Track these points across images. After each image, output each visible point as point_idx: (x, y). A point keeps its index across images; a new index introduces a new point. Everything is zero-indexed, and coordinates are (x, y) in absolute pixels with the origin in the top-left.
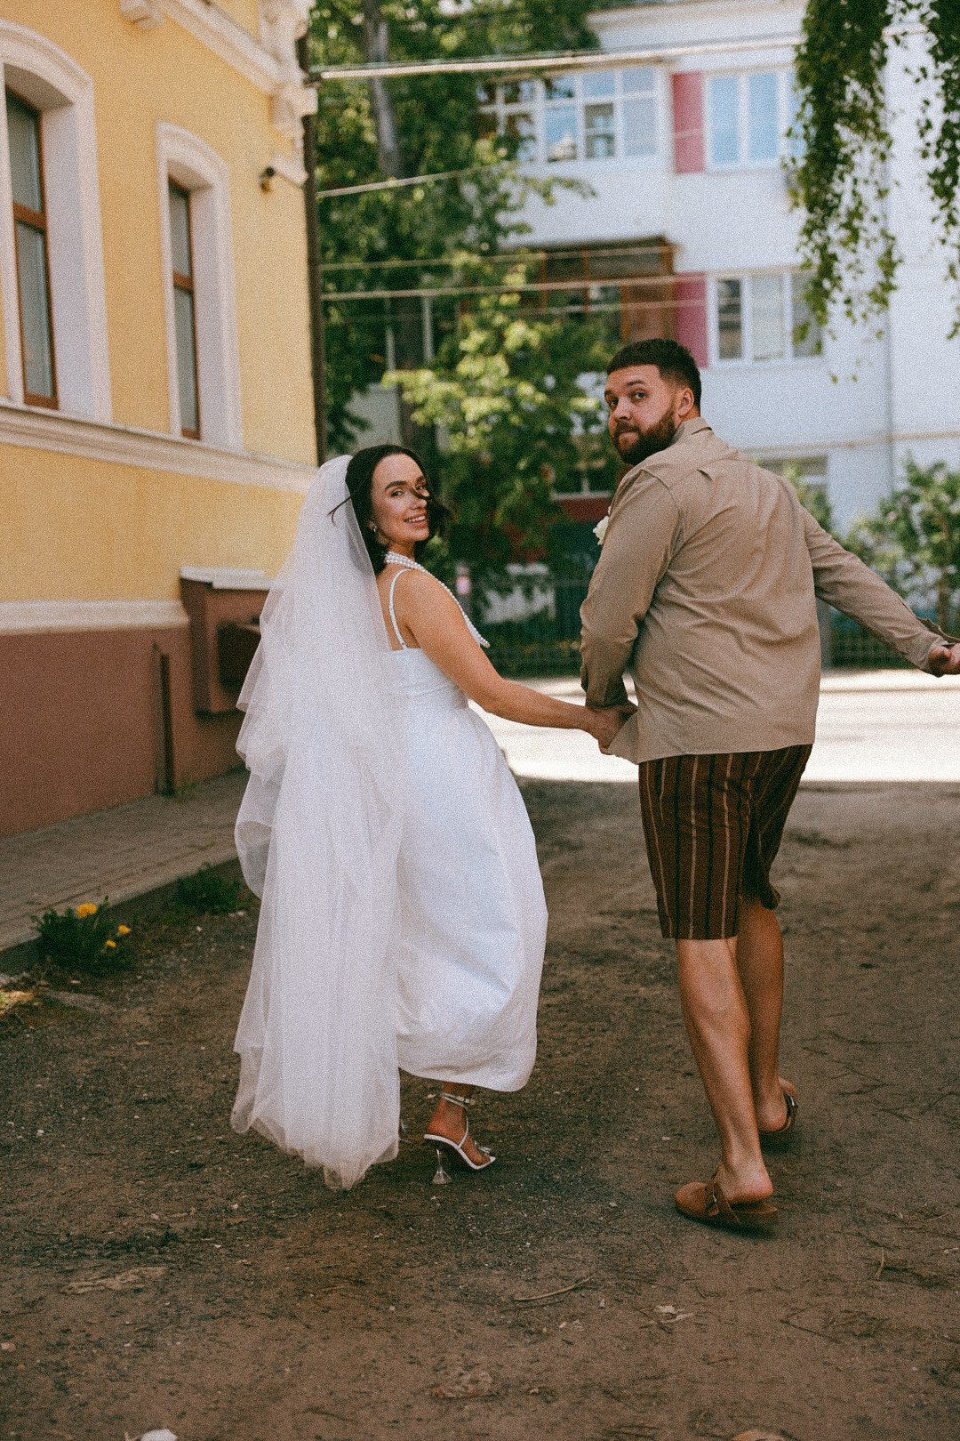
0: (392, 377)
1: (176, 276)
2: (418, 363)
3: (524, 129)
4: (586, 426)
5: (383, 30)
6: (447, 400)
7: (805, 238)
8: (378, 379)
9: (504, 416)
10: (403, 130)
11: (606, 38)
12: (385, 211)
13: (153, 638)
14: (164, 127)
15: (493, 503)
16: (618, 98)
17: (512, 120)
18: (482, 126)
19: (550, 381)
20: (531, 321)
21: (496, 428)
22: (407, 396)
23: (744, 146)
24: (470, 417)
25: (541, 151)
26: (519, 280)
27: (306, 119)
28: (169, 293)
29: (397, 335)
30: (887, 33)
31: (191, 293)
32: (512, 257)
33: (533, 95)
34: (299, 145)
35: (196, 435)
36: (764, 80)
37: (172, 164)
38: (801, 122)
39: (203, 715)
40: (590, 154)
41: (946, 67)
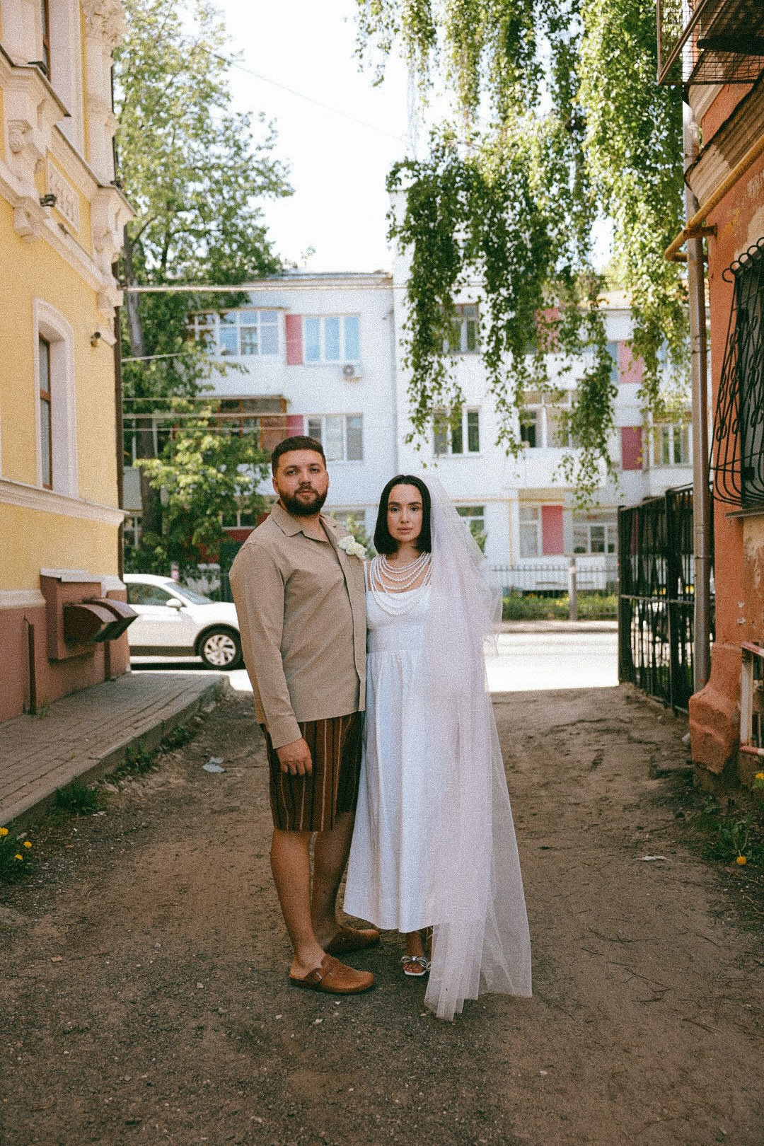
0: (135, 462)
1: (42, 392)
2: (152, 456)
3: (207, 338)
4: (242, 492)
6: (168, 475)
7: (412, 386)
8: (129, 464)
9: (199, 485)
10: (145, 336)
11: (253, 296)
12: (135, 376)
13: (23, 613)
14: (38, 301)
15: (192, 531)
16: (259, 325)
17: (202, 333)
18: (187, 335)
19: (223, 467)
20: (213, 434)
21: (195, 491)
22: (146, 473)
23: (323, 351)
24: (181, 485)
25: (218, 349)
26: (207, 414)
27: (117, 309)
28: (38, 401)
29: (137, 442)
30: (459, 276)
31: (49, 403)
32: (204, 402)
33: (214, 321)
34: (112, 322)
35: (50, 487)
36: (333, 321)
37: (42, 324)
38: (411, 321)
39: (53, 661)
40: (243, 352)
41: (491, 296)
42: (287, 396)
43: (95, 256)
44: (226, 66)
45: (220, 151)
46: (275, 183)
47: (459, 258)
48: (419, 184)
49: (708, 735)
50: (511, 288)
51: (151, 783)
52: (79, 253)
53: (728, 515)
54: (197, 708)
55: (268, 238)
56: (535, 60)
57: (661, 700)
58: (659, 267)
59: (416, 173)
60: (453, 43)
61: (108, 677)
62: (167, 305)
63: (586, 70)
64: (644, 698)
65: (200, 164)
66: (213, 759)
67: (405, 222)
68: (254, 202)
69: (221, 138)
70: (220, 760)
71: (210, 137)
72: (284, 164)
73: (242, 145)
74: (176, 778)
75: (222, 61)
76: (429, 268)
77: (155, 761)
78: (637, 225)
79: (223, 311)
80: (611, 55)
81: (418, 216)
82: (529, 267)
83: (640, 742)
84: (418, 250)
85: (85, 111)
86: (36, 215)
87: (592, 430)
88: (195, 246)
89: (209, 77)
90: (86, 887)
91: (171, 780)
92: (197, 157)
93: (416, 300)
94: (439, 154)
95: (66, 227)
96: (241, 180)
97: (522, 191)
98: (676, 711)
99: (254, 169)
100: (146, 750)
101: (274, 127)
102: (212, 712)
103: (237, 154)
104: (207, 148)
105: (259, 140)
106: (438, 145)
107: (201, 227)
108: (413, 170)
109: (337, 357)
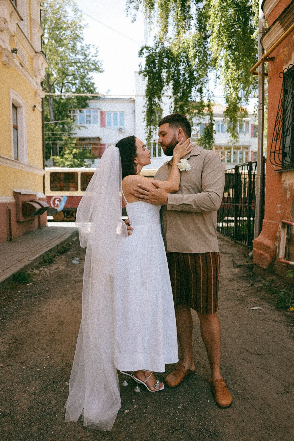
0: (52, 157)
1: (14, 125)
2: (57, 155)
3: (75, 118)
5: (52, 99)
7: (146, 127)
8: (49, 158)
10: (55, 117)
11: (90, 105)
12: (51, 129)
13: (7, 205)
14: (11, 90)
16: (92, 114)
17: (74, 116)
18: (68, 117)
19: (80, 160)
20: (77, 148)
22: (55, 161)
23: (112, 123)
24: (66, 165)
25: (78, 122)
26: (75, 142)
27: (42, 99)
28: (12, 128)
29: (53, 151)
30: (164, 88)
31: (17, 129)
32: (74, 138)
33: (77, 112)
34: (41, 103)
35: (18, 160)
36: (115, 113)
37: (13, 99)
38: (146, 104)
39: (18, 222)
40: (87, 123)
41: (175, 96)
42: (101, 137)
43: (34, 77)
44: (82, 29)
45: (80, 57)
46: (98, 68)
47: (164, 82)
48: (150, 55)
49: (261, 254)
50: (182, 93)
51: (52, 269)
52: (27, 75)
53: (275, 171)
54: (70, 239)
55: (95, 86)
56: (190, 13)
57: (229, 238)
58: (237, 85)
59: (149, 51)
60: (160, 10)
61: (40, 227)
62: (62, 106)
63: (213, 10)
64: (223, 237)
65: (73, 61)
66: (75, 258)
67: (145, 69)
68: (91, 74)
69: (80, 53)
70: (78, 259)
71: (77, 52)
72: (101, 62)
73: (87, 55)
74: (62, 266)
75: (81, 27)
76: (153, 85)
77: (55, 259)
78: (229, 70)
79: (81, 109)
80: (223, 5)
81: (149, 67)
82: (188, 87)
83: (226, 253)
84: (149, 79)
85: (30, 25)
86: (10, 56)
87: (207, 145)
88: (71, 88)
89: (77, 32)
90: (19, 322)
91: (60, 267)
92: (72, 59)
93: (148, 97)
94: (157, 45)
95: (22, 64)
96: (87, 67)
97: (186, 59)
98: (236, 242)
99: (91, 63)
100: (51, 255)
101: (97, 50)
102: (76, 240)
103: (85, 58)
104: (76, 56)
105: (92, 54)
106: (157, 41)
107: (73, 82)
108: (148, 50)
109: (117, 125)
